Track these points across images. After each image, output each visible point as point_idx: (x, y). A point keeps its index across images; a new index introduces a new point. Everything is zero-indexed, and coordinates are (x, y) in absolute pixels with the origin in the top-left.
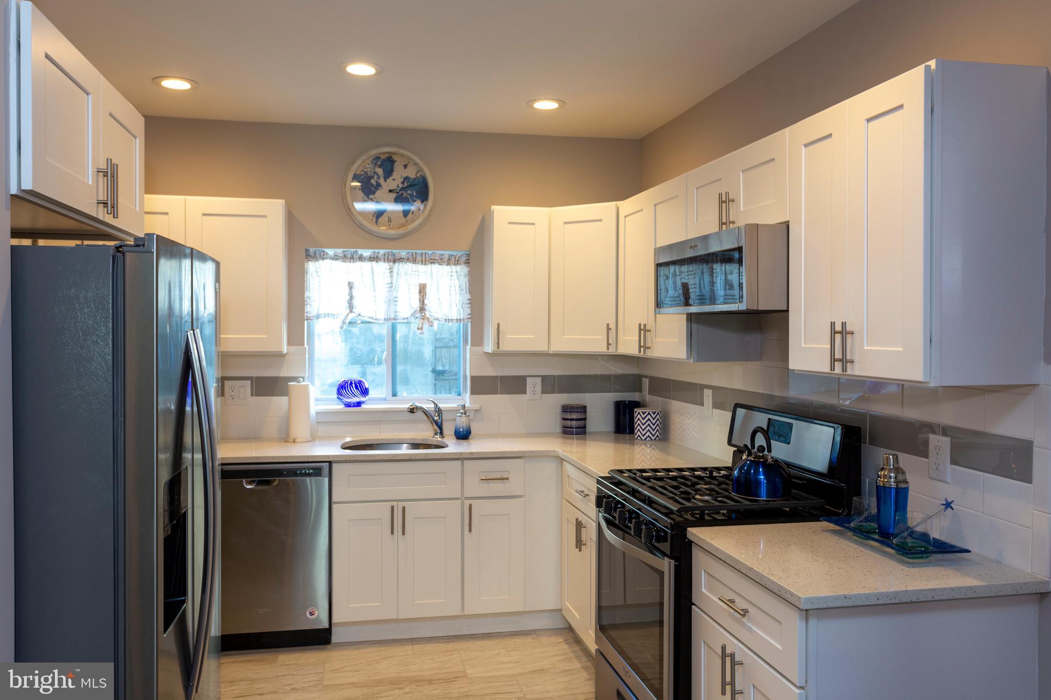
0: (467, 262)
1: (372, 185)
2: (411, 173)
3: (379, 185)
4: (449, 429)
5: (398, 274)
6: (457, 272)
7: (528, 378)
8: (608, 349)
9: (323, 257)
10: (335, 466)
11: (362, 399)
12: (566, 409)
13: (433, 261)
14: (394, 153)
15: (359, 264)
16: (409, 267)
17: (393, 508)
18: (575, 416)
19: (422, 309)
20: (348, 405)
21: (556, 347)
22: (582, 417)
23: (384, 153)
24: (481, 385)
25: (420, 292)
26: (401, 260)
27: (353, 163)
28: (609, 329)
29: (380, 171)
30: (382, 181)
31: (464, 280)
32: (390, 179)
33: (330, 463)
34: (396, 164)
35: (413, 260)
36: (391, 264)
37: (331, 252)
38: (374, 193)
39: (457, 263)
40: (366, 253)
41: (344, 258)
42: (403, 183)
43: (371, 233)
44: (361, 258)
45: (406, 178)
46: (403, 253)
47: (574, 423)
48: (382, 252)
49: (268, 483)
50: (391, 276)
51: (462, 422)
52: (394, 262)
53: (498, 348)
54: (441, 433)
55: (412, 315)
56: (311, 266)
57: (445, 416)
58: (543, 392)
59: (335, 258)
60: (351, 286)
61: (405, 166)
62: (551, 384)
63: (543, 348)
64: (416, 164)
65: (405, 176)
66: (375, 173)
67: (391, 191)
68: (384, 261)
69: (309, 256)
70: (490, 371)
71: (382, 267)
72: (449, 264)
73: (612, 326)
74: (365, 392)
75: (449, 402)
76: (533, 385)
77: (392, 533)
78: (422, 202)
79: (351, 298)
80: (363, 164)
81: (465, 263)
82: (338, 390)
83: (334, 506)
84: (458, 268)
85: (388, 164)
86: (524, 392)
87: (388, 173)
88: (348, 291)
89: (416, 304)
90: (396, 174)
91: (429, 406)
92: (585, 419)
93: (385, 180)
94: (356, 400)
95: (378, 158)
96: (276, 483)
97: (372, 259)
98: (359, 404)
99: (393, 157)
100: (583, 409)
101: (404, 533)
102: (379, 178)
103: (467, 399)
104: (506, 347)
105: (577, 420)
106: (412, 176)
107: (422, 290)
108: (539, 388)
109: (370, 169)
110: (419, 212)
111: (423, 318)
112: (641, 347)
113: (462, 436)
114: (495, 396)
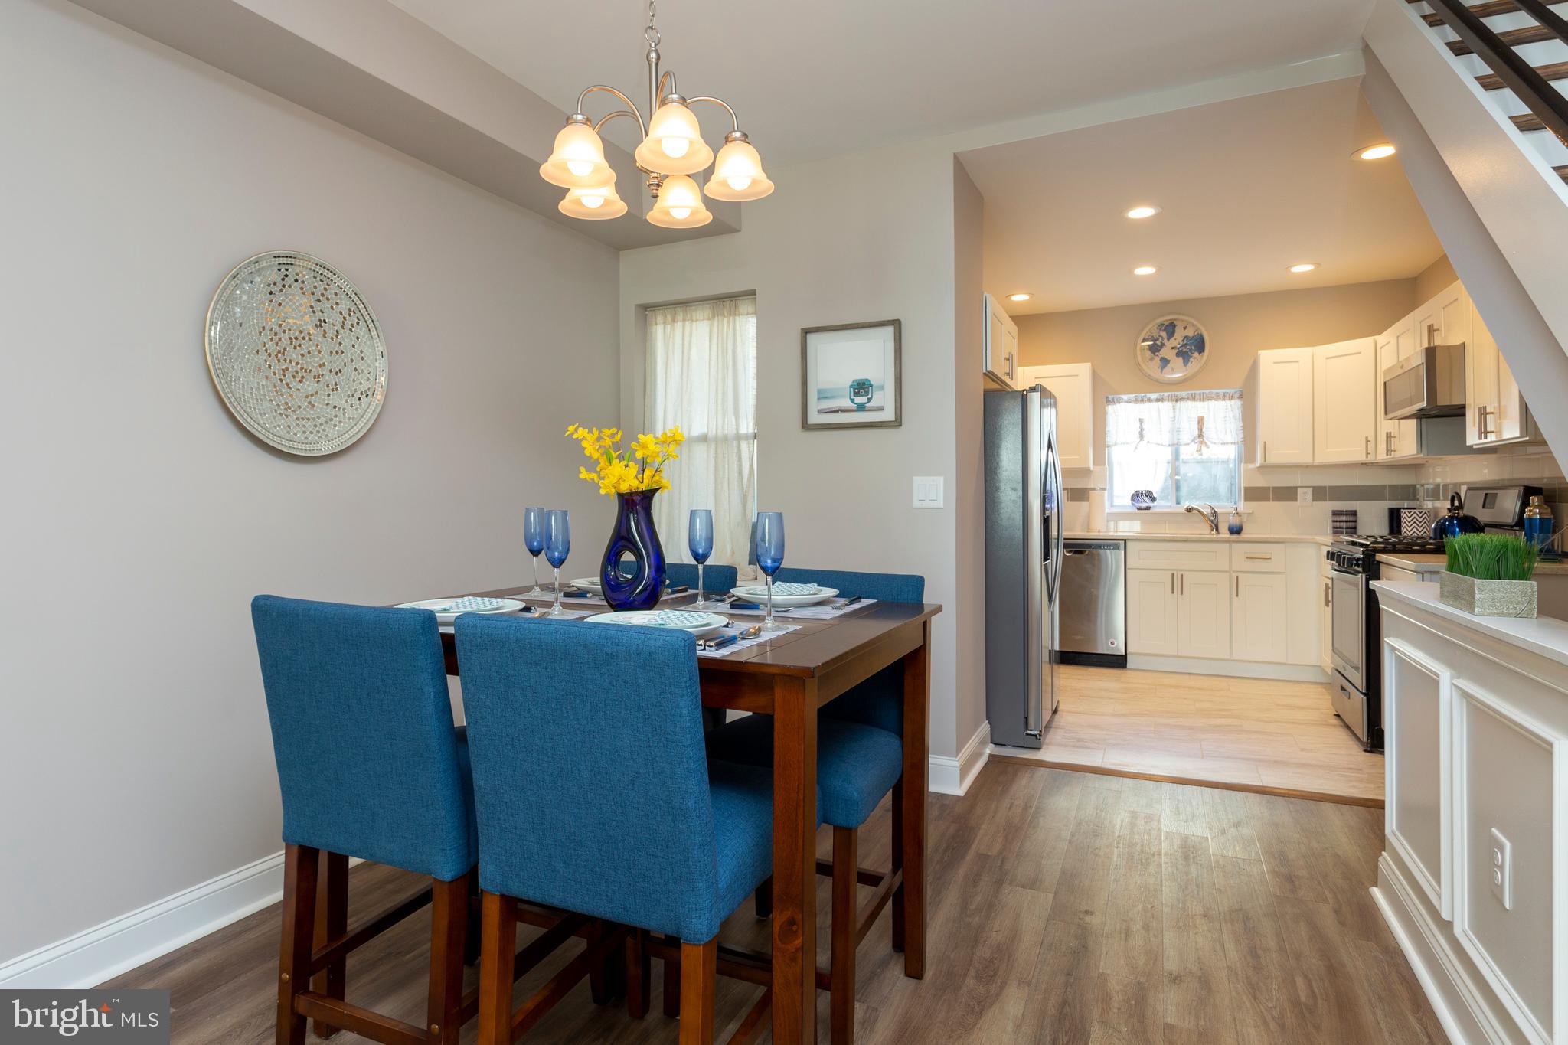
0: (1241, 397)
1: (1158, 345)
2: (1190, 332)
3: (1163, 345)
4: (1224, 529)
5: (1180, 410)
6: (1231, 405)
7: (1299, 489)
8: (1367, 457)
9: (1119, 401)
10: (1128, 543)
11: (1151, 504)
12: (1335, 513)
13: (1210, 398)
14: (1175, 320)
15: (1147, 405)
16: (1189, 404)
17: (1173, 574)
18: (1344, 518)
19: (1200, 436)
20: (1140, 509)
21: (1320, 459)
22: (1354, 519)
23: (1167, 321)
24: (1253, 494)
25: (1199, 423)
26: (1182, 399)
27: (1142, 331)
28: (1367, 441)
29: (1164, 334)
30: (1165, 341)
31: (1238, 412)
32: (1173, 339)
33: (1125, 541)
34: (1177, 327)
35: (1193, 398)
36: (1174, 402)
37: (1125, 397)
38: (1159, 351)
39: (1231, 398)
40: (1154, 396)
41: (1136, 401)
42: (1183, 341)
43: (1156, 381)
44: (1149, 400)
45: (1186, 337)
46: (1184, 394)
47: (1344, 525)
48: (1166, 394)
49: (1081, 552)
50: (1174, 412)
51: (1234, 521)
52: (1177, 401)
53: (1265, 461)
54: (1217, 530)
55: (1192, 441)
56: (1110, 409)
57: (1220, 518)
58: (1314, 499)
59: (1129, 401)
60: (1141, 421)
61: (1185, 328)
62: (1319, 493)
63: (1307, 460)
64: (1193, 325)
65: (1184, 335)
66: (1160, 336)
67: (1173, 348)
68: (1168, 401)
69: (1108, 402)
70: (1261, 482)
71: (1166, 406)
72: (1224, 399)
73: (1371, 438)
74: (1153, 499)
75: (1224, 507)
76: (1305, 495)
77: (1173, 592)
78: (1200, 354)
79: (1142, 430)
80: (1152, 329)
81: (1239, 398)
82: (1132, 497)
83: (1128, 571)
84: (1233, 402)
85: (1170, 329)
86: (1296, 500)
87: (1171, 335)
88: (1139, 425)
89: (1196, 432)
90: (1177, 335)
91: (1206, 511)
92: (1355, 521)
93: (1168, 340)
94: (1144, 505)
95: (1162, 325)
96: (1087, 553)
97: (1158, 400)
98: (1148, 508)
99: (1175, 322)
100: (1354, 513)
101: (1182, 593)
102: (1163, 339)
103: (1242, 506)
104: (1272, 460)
105: (1346, 521)
106: (1191, 334)
107: (1201, 421)
108: (1310, 496)
109: (1155, 334)
110: (1197, 361)
111: (1201, 443)
112: (1389, 451)
113: (1236, 530)
114: (1265, 503)
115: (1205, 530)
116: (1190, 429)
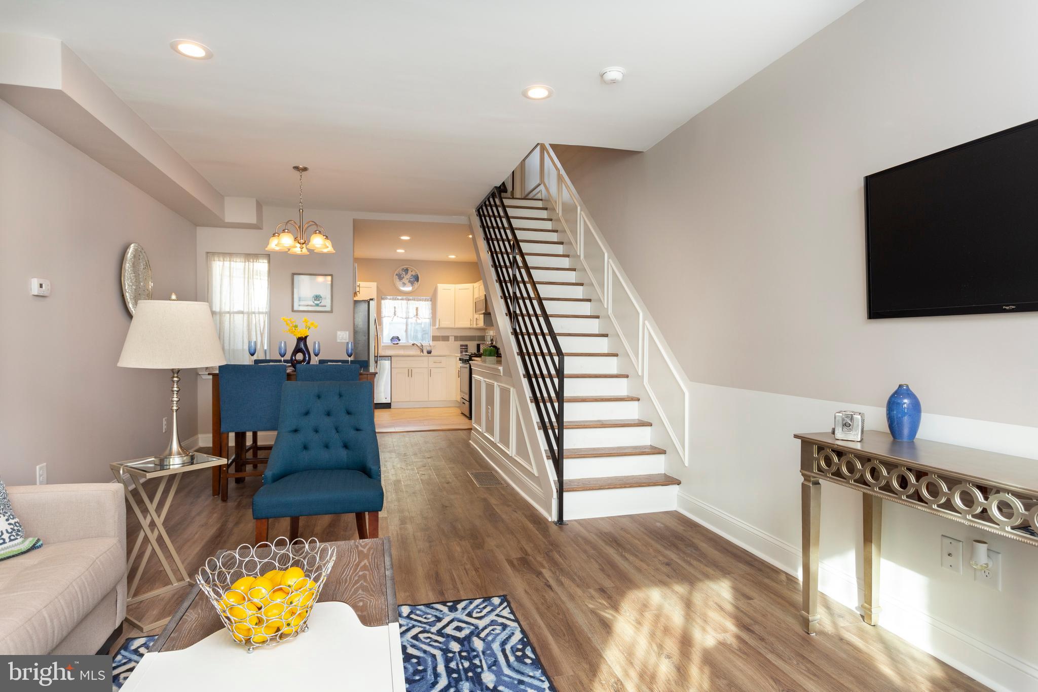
0: (431, 301)
1: (402, 277)
2: (414, 273)
4: (425, 352)
5: (409, 304)
6: (428, 303)
7: (450, 337)
9: (386, 299)
10: (392, 357)
11: (398, 342)
12: (461, 346)
13: (420, 300)
14: (408, 267)
15: (397, 301)
16: (413, 302)
17: (408, 370)
18: (464, 348)
19: (417, 315)
20: (394, 344)
21: (456, 326)
22: (467, 348)
23: (405, 267)
24: (435, 338)
26: (410, 300)
27: (396, 270)
29: (404, 273)
30: (404, 276)
31: (430, 306)
32: (407, 275)
34: (409, 271)
35: (414, 300)
36: (407, 301)
37: (389, 297)
38: (402, 279)
39: (428, 301)
40: (400, 298)
41: (393, 299)
43: (401, 292)
44: (398, 299)
45: (412, 275)
46: (411, 298)
47: (464, 350)
48: (404, 297)
50: (407, 305)
51: (429, 349)
53: (439, 326)
54: (423, 352)
55: (414, 316)
56: (383, 302)
57: (424, 347)
58: (455, 340)
59: (390, 299)
60: (395, 308)
61: (412, 271)
62: (457, 338)
63: (453, 326)
64: (415, 270)
66: (402, 274)
67: (407, 279)
68: (405, 300)
69: (382, 299)
70: (438, 334)
71: (404, 302)
72: (425, 301)
73: (472, 319)
74: (399, 340)
75: (425, 343)
76: (452, 339)
77: (409, 377)
78: (417, 282)
79: (395, 311)
80: (399, 270)
82: (392, 338)
83: (392, 369)
85: (406, 271)
86: (449, 341)
87: (407, 273)
89: (415, 314)
90: (408, 274)
91: (419, 345)
94: (396, 342)
95: (403, 269)
97: (401, 299)
98: (398, 344)
99: (408, 269)
100: (467, 346)
101: (412, 377)
103: (431, 343)
104: (442, 326)
107: (417, 309)
108: (453, 340)
109: (401, 272)
110: (416, 285)
111: (417, 318)
112: (477, 324)
113: (429, 352)
114: (439, 342)
115: (418, 352)
116: (412, 312)
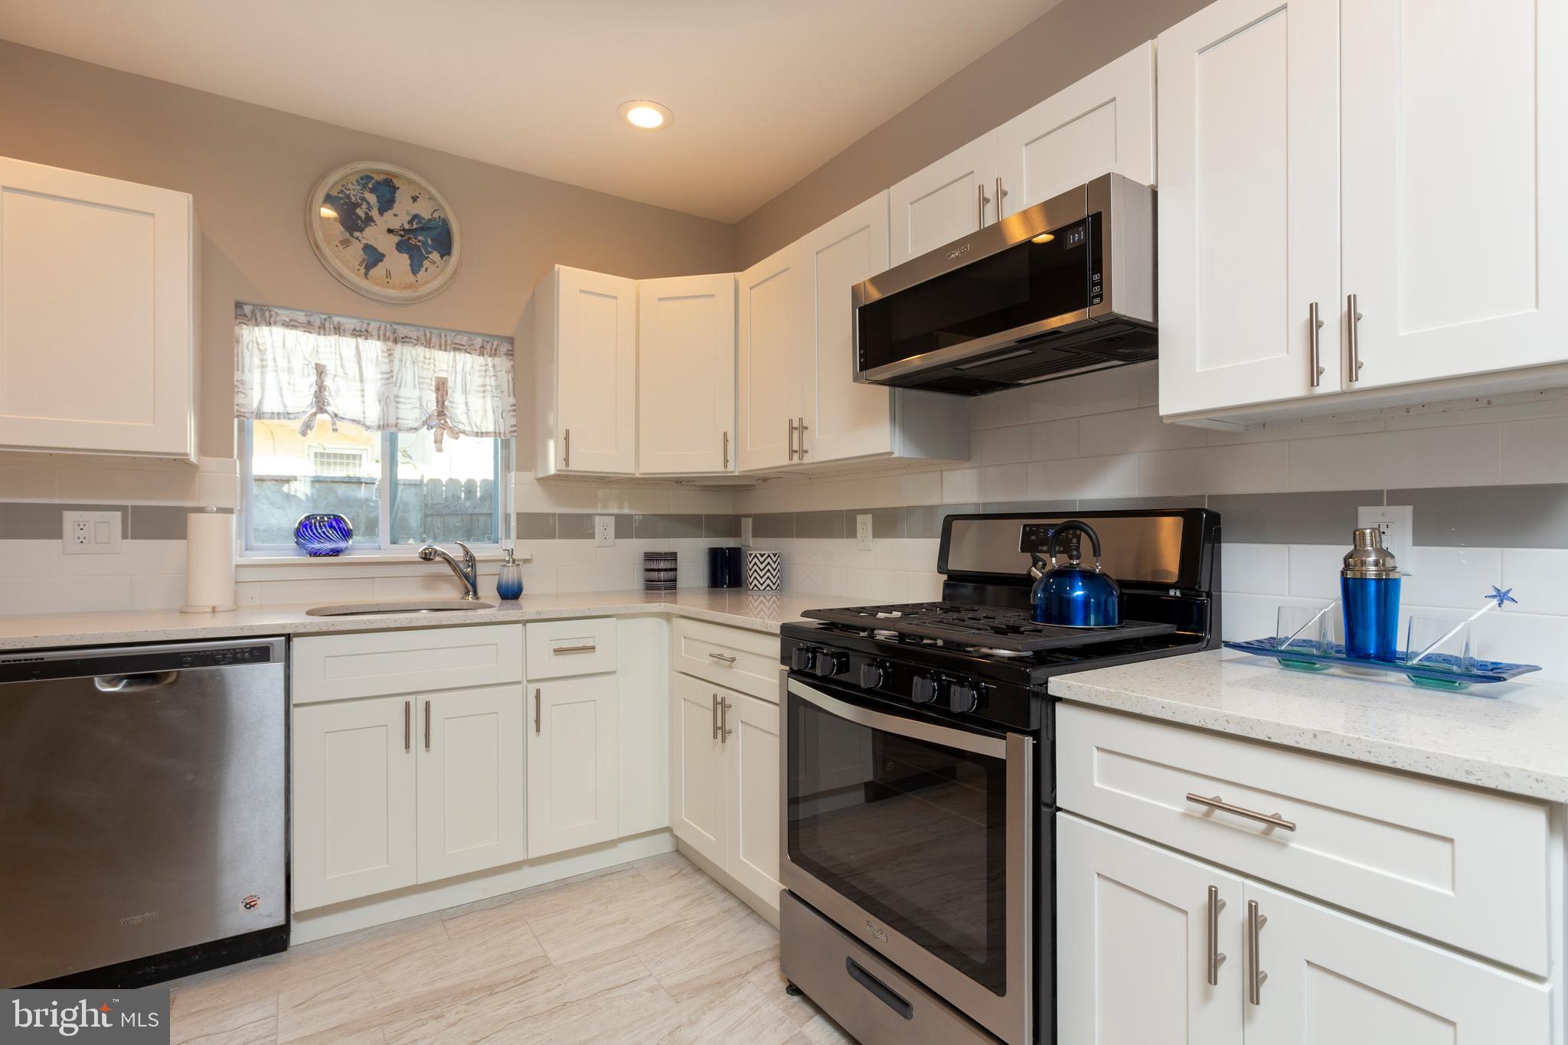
0: (510, 354)
1: (359, 217)
2: (424, 210)
3: (369, 220)
4: (487, 589)
5: (401, 360)
6: (494, 366)
7: (597, 518)
8: (726, 466)
9: (269, 319)
10: (295, 642)
11: (342, 545)
12: (650, 557)
13: (456, 349)
14: (396, 176)
15: (335, 338)
16: (420, 352)
17: (407, 705)
18: (662, 565)
19: (441, 413)
20: (316, 554)
22: (673, 567)
23: (379, 172)
24: (531, 526)
25: (438, 389)
26: (406, 340)
27: (327, 176)
28: (726, 441)
29: (372, 198)
30: (375, 213)
31: (505, 379)
32: (388, 214)
33: (288, 638)
34: (398, 194)
35: (427, 344)
36: (390, 344)
37: (284, 315)
38: (361, 230)
39: (495, 354)
40: (348, 322)
41: (308, 328)
42: (411, 222)
43: (355, 289)
44: (338, 330)
45: (415, 217)
46: (409, 331)
47: (662, 575)
48: (375, 323)
49: (154, 679)
50: (391, 361)
51: (507, 575)
52: (395, 341)
53: (567, 465)
54: (475, 593)
55: (425, 423)
56: (247, 330)
57: (481, 569)
58: (618, 536)
59: (292, 326)
60: (320, 371)
61: (415, 199)
62: (625, 527)
63: (627, 469)
64: (432, 198)
65: (414, 213)
66: (363, 199)
67: (390, 231)
68: (379, 339)
69: (243, 317)
70: (546, 506)
71: (373, 348)
72: (482, 354)
73: (731, 436)
74: (347, 534)
75: (482, 552)
76: (604, 526)
77: (407, 746)
78: (442, 257)
79: (321, 388)
80: (342, 182)
81: (506, 354)
82: (299, 530)
83: (296, 713)
84: (497, 360)
85: (385, 191)
86: (592, 536)
87: (386, 204)
88: (314, 378)
89: (432, 407)
90: (397, 207)
92: (675, 570)
93: (381, 212)
94: (328, 546)
95: (369, 178)
96: (172, 679)
97: (357, 333)
98: (337, 552)
99: (395, 181)
100: (673, 557)
101: (427, 745)
102: (370, 208)
103: (515, 547)
104: (578, 465)
105: (665, 570)
106: (426, 215)
107: (441, 387)
108: (611, 531)
109: (354, 191)
110: (436, 270)
111: (443, 427)
113: (510, 593)
114: (552, 540)
115: (450, 593)
116: (417, 401)
